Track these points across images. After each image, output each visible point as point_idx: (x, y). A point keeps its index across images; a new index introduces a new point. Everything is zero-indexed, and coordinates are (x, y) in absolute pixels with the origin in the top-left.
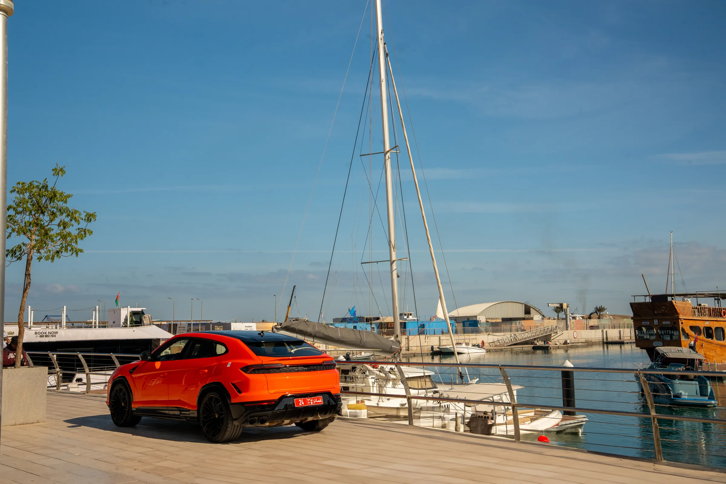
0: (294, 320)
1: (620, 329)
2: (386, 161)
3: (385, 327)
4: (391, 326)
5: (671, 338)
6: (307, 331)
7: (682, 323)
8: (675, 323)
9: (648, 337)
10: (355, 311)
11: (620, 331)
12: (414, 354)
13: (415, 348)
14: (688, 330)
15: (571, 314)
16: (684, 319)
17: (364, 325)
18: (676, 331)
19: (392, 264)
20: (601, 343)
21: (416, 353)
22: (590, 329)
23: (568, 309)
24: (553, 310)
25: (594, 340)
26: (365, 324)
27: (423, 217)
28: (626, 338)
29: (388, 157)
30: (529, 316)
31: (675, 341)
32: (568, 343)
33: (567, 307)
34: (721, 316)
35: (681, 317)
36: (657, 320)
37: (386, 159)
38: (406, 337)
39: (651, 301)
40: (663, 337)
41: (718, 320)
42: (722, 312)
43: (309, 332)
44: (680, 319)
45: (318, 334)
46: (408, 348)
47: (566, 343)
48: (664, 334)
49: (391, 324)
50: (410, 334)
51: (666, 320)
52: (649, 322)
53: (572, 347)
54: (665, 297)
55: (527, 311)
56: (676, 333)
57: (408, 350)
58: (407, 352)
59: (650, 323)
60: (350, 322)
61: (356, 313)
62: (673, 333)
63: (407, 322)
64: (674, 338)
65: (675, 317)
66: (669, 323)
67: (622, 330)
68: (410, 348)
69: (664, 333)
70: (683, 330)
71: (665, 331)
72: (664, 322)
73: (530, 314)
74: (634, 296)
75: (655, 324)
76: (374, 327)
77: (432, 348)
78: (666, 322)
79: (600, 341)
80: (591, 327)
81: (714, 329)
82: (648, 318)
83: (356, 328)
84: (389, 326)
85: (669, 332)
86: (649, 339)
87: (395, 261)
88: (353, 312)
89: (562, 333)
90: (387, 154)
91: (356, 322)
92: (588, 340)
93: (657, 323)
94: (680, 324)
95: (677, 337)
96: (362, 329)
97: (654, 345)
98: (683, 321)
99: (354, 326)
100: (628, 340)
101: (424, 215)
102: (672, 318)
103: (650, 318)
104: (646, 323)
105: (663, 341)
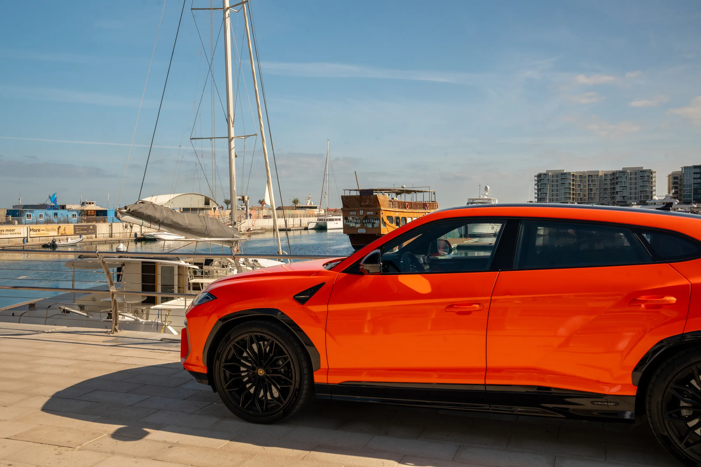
0: (140, 203)
1: (301, 218)
2: (227, 19)
3: (85, 215)
4: (91, 213)
5: (373, 226)
6: (155, 217)
7: (382, 214)
8: (377, 213)
9: (354, 225)
10: (56, 198)
11: (301, 220)
12: (119, 240)
13: (118, 235)
14: (386, 220)
15: (241, 205)
16: (384, 210)
17: (65, 212)
18: (377, 220)
19: (230, 141)
20: (273, 230)
21: (121, 240)
22: (264, 218)
23: (248, 200)
24: (224, 202)
25: (267, 227)
26: (67, 211)
27: (256, 91)
28: (296, 226)
29: (229, 15)
30: (208, 207)
31: (376, 228)
32: (251, 231)
33: (248, 199)
34: (405, 208)
35: (382, 208)
36: (363, 211)
37: (226, 17)
38: (109, 224)
39: (359, 194)
40: (366, 225)
41: (404, 211)
42: (406, 205)
43: (157, 218)
44: (381, 210)
45: (166, 220)
46: (112, 235)
47: (249, 230)
48: (368, 223)
49: (91, 211)
50: (113, 222)
51: (370, 211)
53: (255, 234)
54: (370, 192)
55: (207, 203)
56: (377, 222)
57: (111, 237)
58: (111, 239)
59: (356, 213)
60: (50, 209)
61: (57, 200)
62: (375, 222)
63: (108, 210)
64: (375, 226)
65: (378, 209)
66: (372, 213)
67: (302, 218)
68: (113, 234)
69: (368, 221)
70: (382, 218)
71: (368, 220)
72: (368, 213)
73: (209, 205)
74: (345, 190)
75: (360, 214)
76: (75, 215)
77: (136, 234)
78: (370, 213)
79: (272, 228)
80: (265, 216)
81: (401, 219)
82: (356, 209)
83: (57, 215)
84: (89, 214)
85: (371, 221)
87: (234, 138)
88: (53, 199)
89: (245, 221)
90: (227, 11)
91: (57, 209)
92: (263, 228)
93: (363, 213)
94: (381, 214)
95: (378, 225)
96: (63, 216)
97: (359, 232)
98: (383, 212)
99: (55, 213)
100: (298, 227)
101: (257, 89)
102: (375, 209)
103: (357, 209)
104: (354, 213)
105: (367, 229)
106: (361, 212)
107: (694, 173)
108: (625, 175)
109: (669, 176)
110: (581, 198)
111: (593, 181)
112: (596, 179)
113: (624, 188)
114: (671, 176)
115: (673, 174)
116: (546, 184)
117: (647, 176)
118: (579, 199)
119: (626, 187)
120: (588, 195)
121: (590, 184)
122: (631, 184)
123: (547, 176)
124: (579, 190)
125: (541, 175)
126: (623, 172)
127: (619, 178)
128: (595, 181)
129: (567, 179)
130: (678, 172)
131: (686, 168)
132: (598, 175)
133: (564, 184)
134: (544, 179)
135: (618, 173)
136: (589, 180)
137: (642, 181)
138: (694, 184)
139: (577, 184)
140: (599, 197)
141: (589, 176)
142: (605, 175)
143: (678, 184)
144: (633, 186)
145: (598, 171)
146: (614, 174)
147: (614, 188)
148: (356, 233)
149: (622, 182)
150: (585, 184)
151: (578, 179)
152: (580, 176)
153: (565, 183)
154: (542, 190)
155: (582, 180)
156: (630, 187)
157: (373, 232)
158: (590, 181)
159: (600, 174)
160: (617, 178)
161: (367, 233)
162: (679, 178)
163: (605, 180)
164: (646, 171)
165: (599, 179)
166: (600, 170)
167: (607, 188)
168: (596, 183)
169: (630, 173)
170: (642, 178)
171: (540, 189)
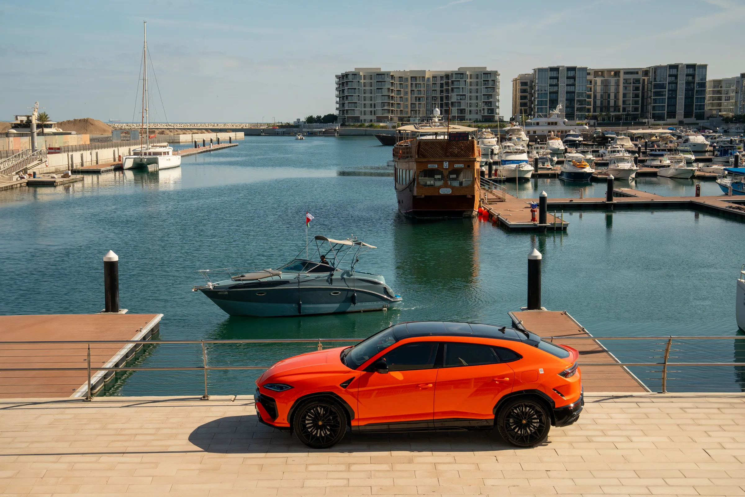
8: (469, 166)
31: (466, 187)
35: (477, 159)
36: (447, 163)
39: (448, 139)
40: (451, 182)
44: (476, 161)
51: (459, 162)
52: (436, 165)
56: (469, 178)
59: (438, 166)
64: (465, 184)
65: (471, 160)
66: (462, 166)
72: (456, 165)
75: (444, 167)
78: (459, 165)
82: (437, 160)
86: (432, 186)
92: (57, 169)
93: (448, 165)
94: (475, 167)
95: (470, 183)
97: (441, 192)
102: (467, 160)
103: (440, 160)
104: (434, 166)
105: (453, 188)
106: (446, 165)
107: (551, 78)
108: (463, 79)
109: (515, 80)
110: (401, 111)
111: (417, 85)
112: (421, 82)
113: (461, 97)
114: (518, 81)
115: (522, 77)
116: (355, 89)
117: (492, 80)
118: (399, 112)
119: (465, 95)
120: (411, 106)
121: (414, 90)
122: (471, 92)
123: (358, 76)
124: (399, 99)
125: (349, 74)
126: (461, 74)
127: (455, 83)
128: (420, 85)
129: (385, 81)
130: (527, 75)
131: (540, 70)
132: (424, 77)
133: (380, 90)
134: (353, 81)
135: (454, 76)
136: (412, 84)
137: (486, 88)
138: (550, 93)
139: (396, 89)
140: (425, 109)
141: (411, 77)
142: (434, 77)
143: (528, 93)
144: (474, 94)
145: (424, 72)
146: (447, 76)
147: (447, 97)
148: (437, 194)
149: (459, 88)
150: (406, 90)
151: (397, 82)
152: (399, 77)
153: (382, 88)
154: (349, 97)
155: (402, 84)
156: (470, 96)
157: (462, 193)
158: (414, 85)
159: (427, 76)
160: (453, 82)
161: (453, 195)
162: (529, 84)
163: (433, 85)
164: (490, 73)
165: (425, 82)
166: (427, 70)
167: (435, 97)
168: (422, 89)
169: (470, 75)
170: (485, 84)
171: (347, 96)
